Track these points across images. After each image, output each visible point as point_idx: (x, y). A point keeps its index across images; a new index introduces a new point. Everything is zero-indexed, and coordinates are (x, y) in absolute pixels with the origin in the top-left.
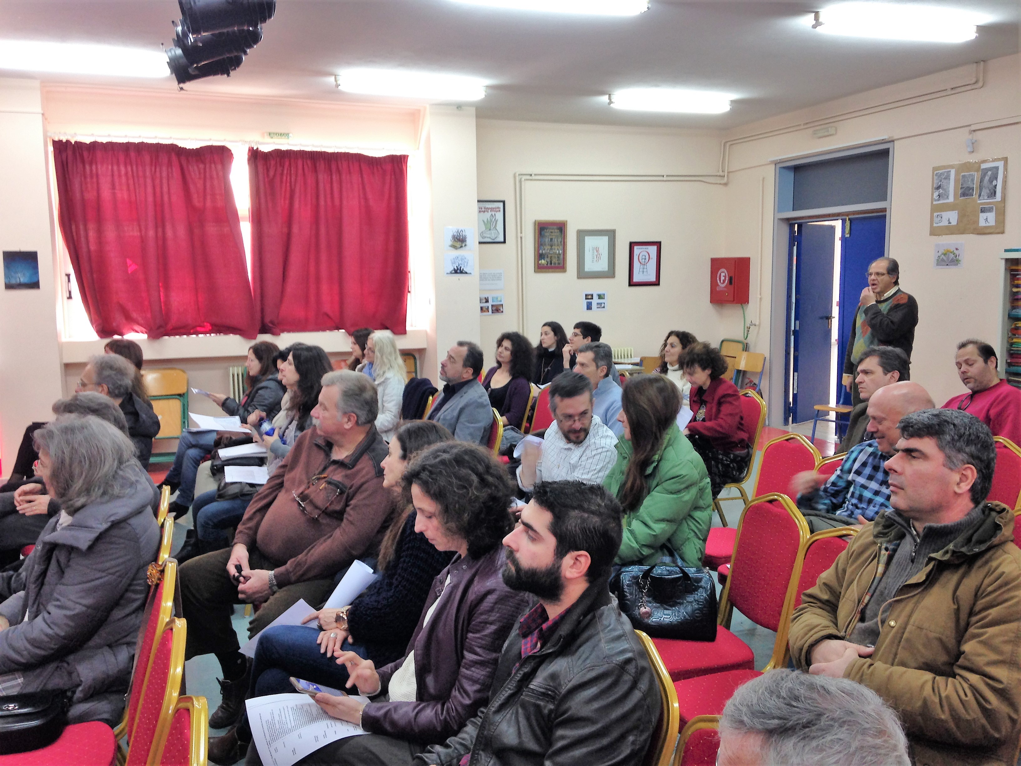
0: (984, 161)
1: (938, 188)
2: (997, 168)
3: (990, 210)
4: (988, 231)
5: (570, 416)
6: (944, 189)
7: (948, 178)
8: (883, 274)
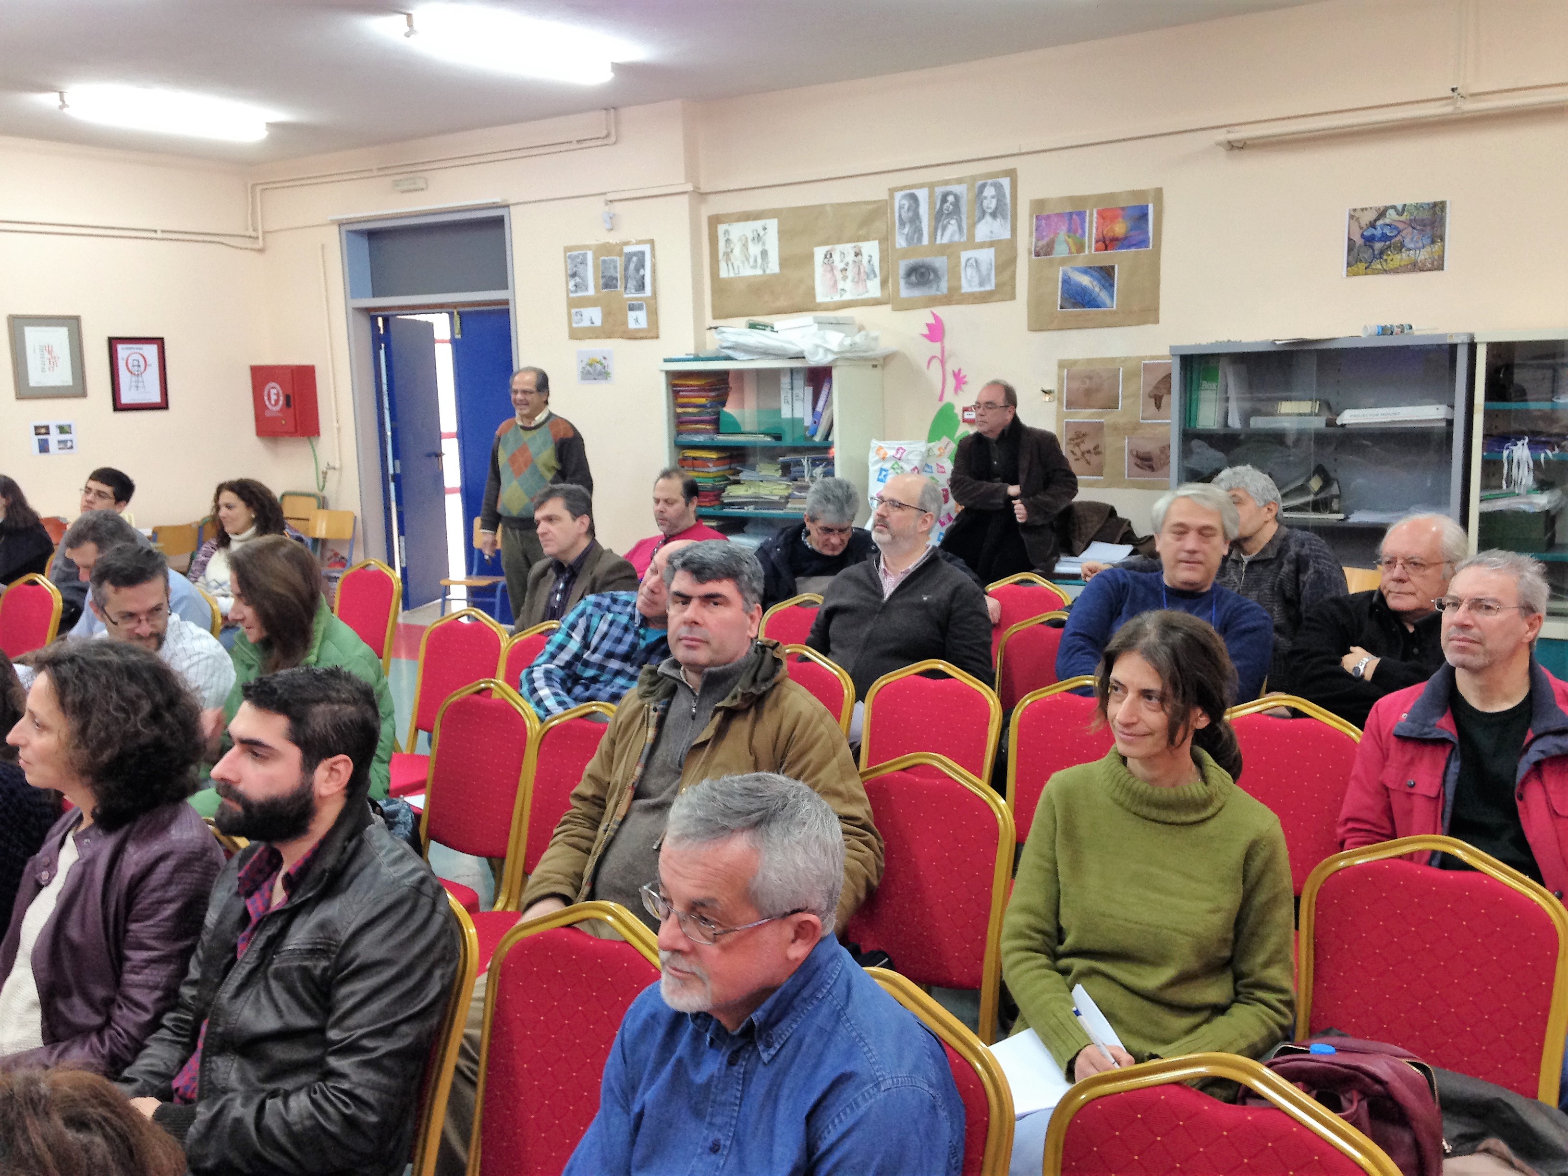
0: (627, 243)
1: (574, 275)
2: (643, 253)
3: (639, 308)
4: (642, 335)
5: (132, 615)
6: (581, 278)
7: (584, 262)
8: (531, 393)
